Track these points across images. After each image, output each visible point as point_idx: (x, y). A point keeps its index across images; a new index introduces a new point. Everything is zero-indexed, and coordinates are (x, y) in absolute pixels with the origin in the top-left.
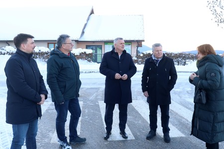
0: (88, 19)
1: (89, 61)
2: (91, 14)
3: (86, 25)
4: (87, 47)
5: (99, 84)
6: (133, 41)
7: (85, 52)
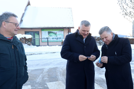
0: (26, 10)
1: (29, 45)
2: (28, 5)
3: (24, 14)
4: (26, 33)
5: (42, 65)
6: (65, 28)
7: (25, 38)
